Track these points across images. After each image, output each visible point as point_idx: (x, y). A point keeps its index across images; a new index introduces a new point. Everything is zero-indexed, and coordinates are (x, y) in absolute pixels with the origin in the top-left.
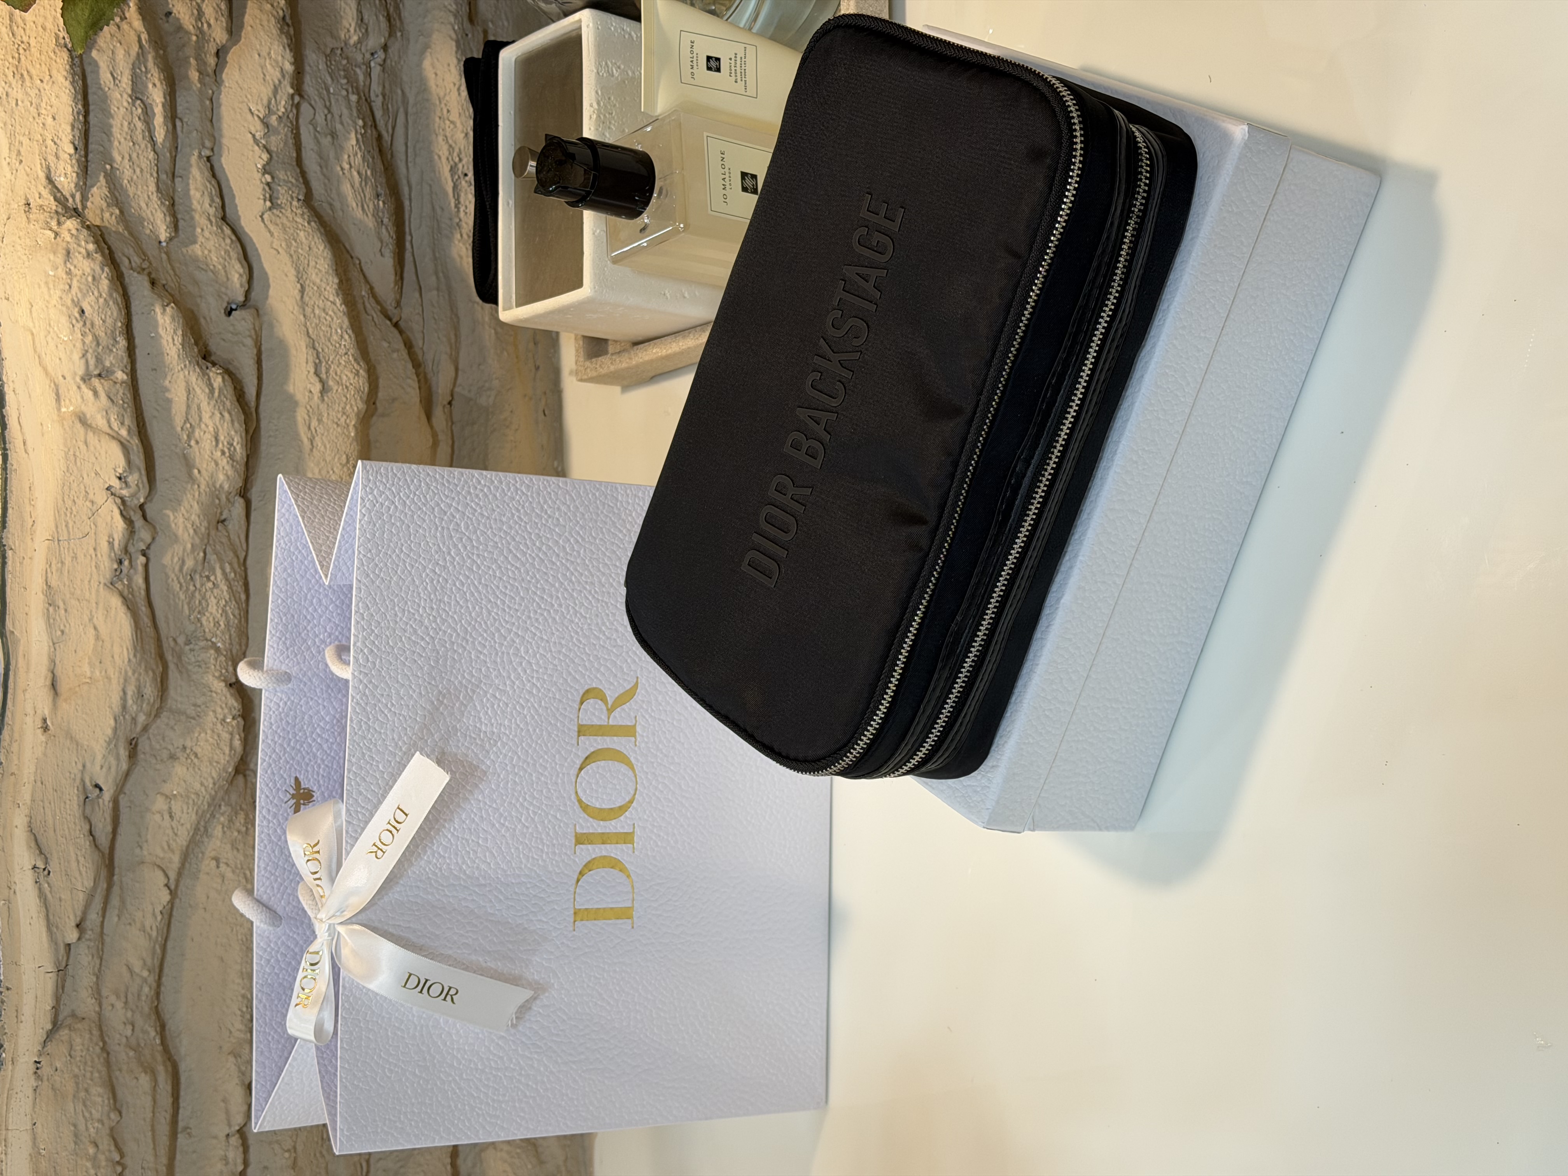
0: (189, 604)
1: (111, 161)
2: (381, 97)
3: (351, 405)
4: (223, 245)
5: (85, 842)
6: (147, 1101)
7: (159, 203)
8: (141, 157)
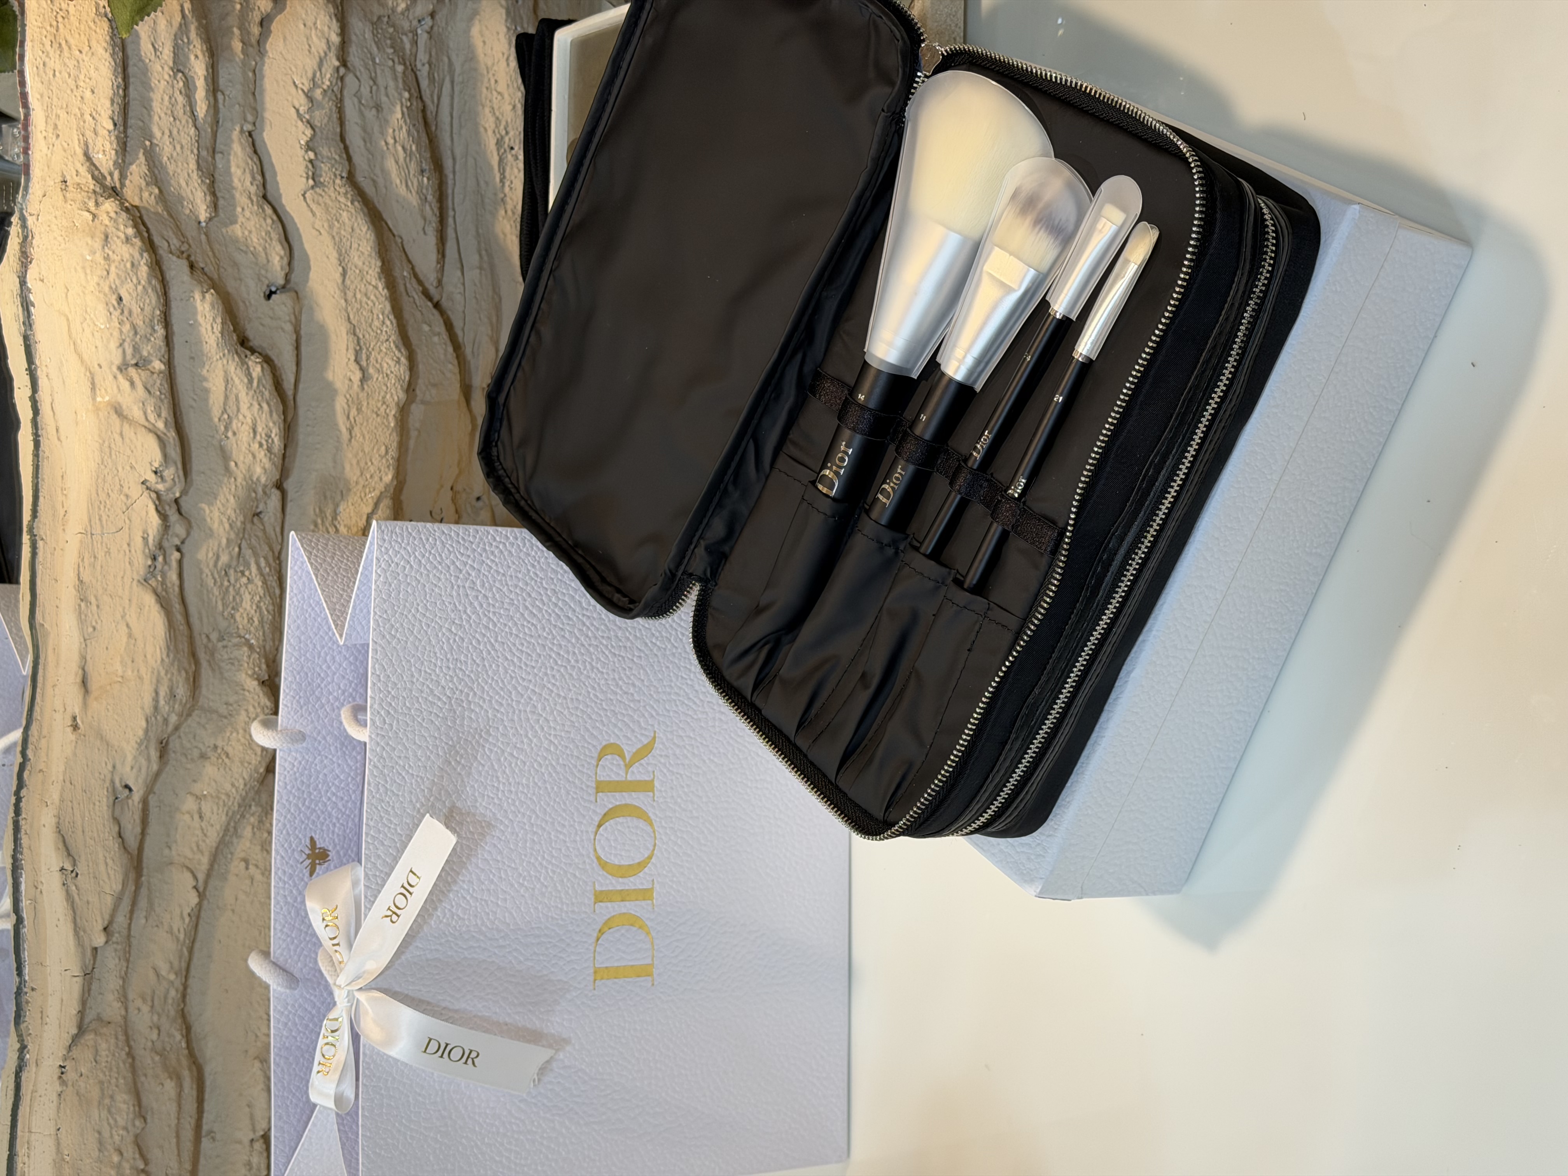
0: (223, 599)
1: (150, 137)
2: (427, 66)
3: (392, 395)
4: (264, 225)
5: (114, 845)
6: (173, 1108)
7: (199, 181)
8: (182, 134)
